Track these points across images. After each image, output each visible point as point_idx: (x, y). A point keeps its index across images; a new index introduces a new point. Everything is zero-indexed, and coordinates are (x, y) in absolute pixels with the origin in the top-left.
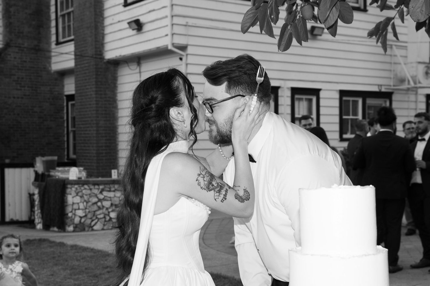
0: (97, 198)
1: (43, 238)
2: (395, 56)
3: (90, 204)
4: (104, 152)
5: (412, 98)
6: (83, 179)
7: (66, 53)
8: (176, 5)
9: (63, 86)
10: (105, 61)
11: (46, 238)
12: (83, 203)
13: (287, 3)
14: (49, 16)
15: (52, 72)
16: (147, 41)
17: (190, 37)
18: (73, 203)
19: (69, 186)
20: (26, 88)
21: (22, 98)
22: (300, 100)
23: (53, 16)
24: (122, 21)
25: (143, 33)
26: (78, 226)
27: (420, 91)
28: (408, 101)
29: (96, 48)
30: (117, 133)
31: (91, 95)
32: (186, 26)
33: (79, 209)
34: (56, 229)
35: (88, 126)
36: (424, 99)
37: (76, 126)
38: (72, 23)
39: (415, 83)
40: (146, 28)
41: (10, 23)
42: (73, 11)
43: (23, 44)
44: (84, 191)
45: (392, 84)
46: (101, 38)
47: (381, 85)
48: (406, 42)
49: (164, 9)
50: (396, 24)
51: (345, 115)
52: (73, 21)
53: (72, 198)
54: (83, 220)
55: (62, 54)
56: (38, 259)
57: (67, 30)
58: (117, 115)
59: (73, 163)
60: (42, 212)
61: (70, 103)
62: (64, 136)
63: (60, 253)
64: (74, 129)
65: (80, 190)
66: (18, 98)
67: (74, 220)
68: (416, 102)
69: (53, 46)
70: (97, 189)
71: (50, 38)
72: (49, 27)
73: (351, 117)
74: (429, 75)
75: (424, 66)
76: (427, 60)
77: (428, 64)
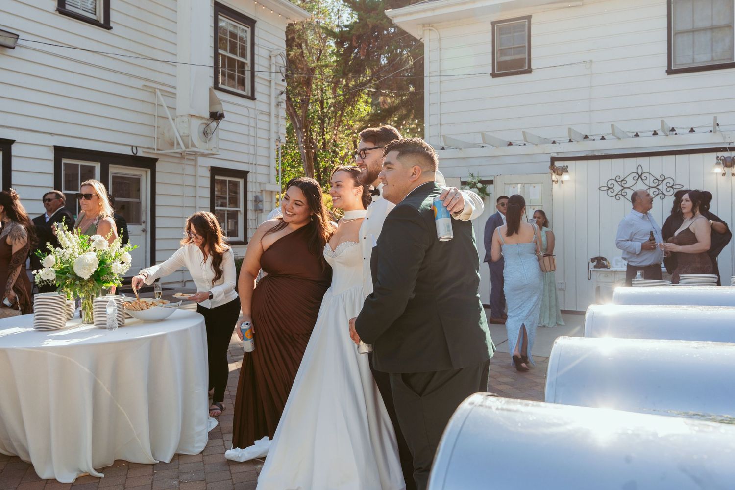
2: (162, 106)
5: (189, 170)
27: (201, 161)
28: (182, 174)
36: (207, 174)
45: (155, 147)
47: (136, 147)
68: (195, 176)
74: (209, 137)
75: (200, 122)
76: (207, 115)
77: (208, 119)
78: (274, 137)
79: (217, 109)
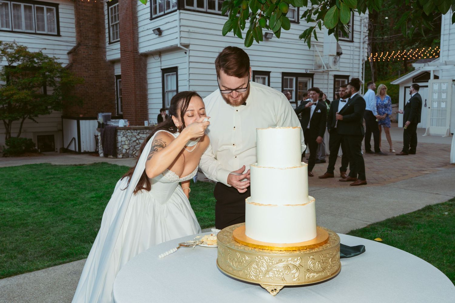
0: (136, 138)
1: (104, 162)
2: (317, 51)
3: (132, 141)
4: (140, 110)
5: (326, 77)
6: (127, 126)
7: (115, 49)
8: (182, 19)
9: (114, 70)
10: (139, 54)
11: (106, 162)
12: (128, 141)
13: (250, 18)
14: (104, 26)
15: (107, 61)
16: (165, 42)
17: (191, 39)
18: (122, 141)
19: (119, 131)
20: (91, 71)
21: (89, 77)
22: (258, 78)
23: (107, 26)
24: (149, 29)
25: (162, 36)
26: (125, 155)
27: (330, 73)
28: (323, 79)
29: (133, 46)
30: (147, 99)
31: (131, 75)
32: (188, 32)
33: (125, 145)
34: (111, 157)
35: (129, 94)
36: (333, 78)
37: (122, 94)
38: (118, 30)
39: (328, 68)
40: (164, 33)
41: (80, 30)
42: (119, 23)
43: (89, 44)
44: (128, 134)
45: (314, 69)
46: (137, 40)
47: (307, 69)
48: (323, 43)
49: (175, 21)
50: (316, 31)
51: (285, 88)
52: (119, 29)
53: (121, 138)
54: (128, 151)
55: (113, 49)
56: (101, 174)
57: (115, 35)
58: (147, 88)
59: (121, 117)
60: (103, 147)
61: (118, 80)
62: (115, 101)
63: (115, 170)
64: (121, 96)
65: (126, 133)
66: (86, 77)
67: (122, 151)
68: (328, 79)
69: (107, 45)
70: (135, 132)
71: (105, 40)
72: (105, 33)
73: (289, 89)
74: (336, 63)
75: (333, 57)
76: (335, 54)
77: (336, 56)
78: (361, 58)
79: (340, 51)
